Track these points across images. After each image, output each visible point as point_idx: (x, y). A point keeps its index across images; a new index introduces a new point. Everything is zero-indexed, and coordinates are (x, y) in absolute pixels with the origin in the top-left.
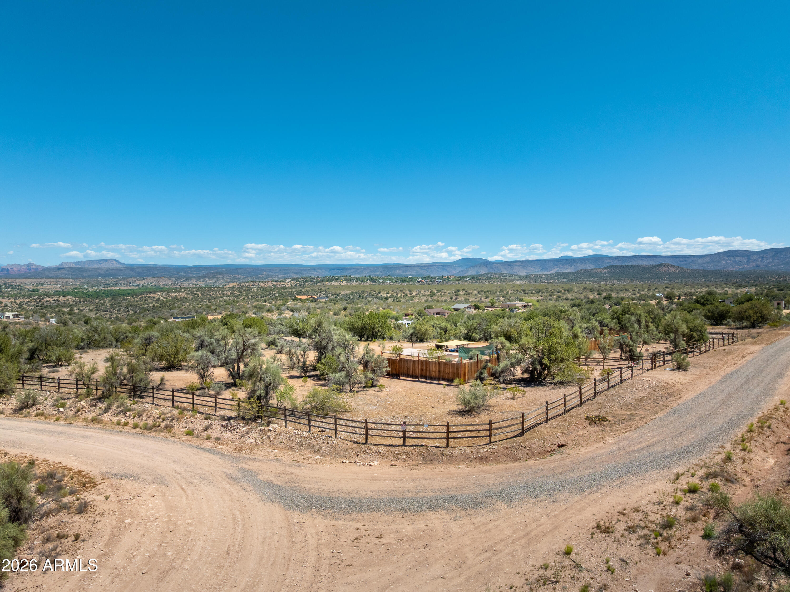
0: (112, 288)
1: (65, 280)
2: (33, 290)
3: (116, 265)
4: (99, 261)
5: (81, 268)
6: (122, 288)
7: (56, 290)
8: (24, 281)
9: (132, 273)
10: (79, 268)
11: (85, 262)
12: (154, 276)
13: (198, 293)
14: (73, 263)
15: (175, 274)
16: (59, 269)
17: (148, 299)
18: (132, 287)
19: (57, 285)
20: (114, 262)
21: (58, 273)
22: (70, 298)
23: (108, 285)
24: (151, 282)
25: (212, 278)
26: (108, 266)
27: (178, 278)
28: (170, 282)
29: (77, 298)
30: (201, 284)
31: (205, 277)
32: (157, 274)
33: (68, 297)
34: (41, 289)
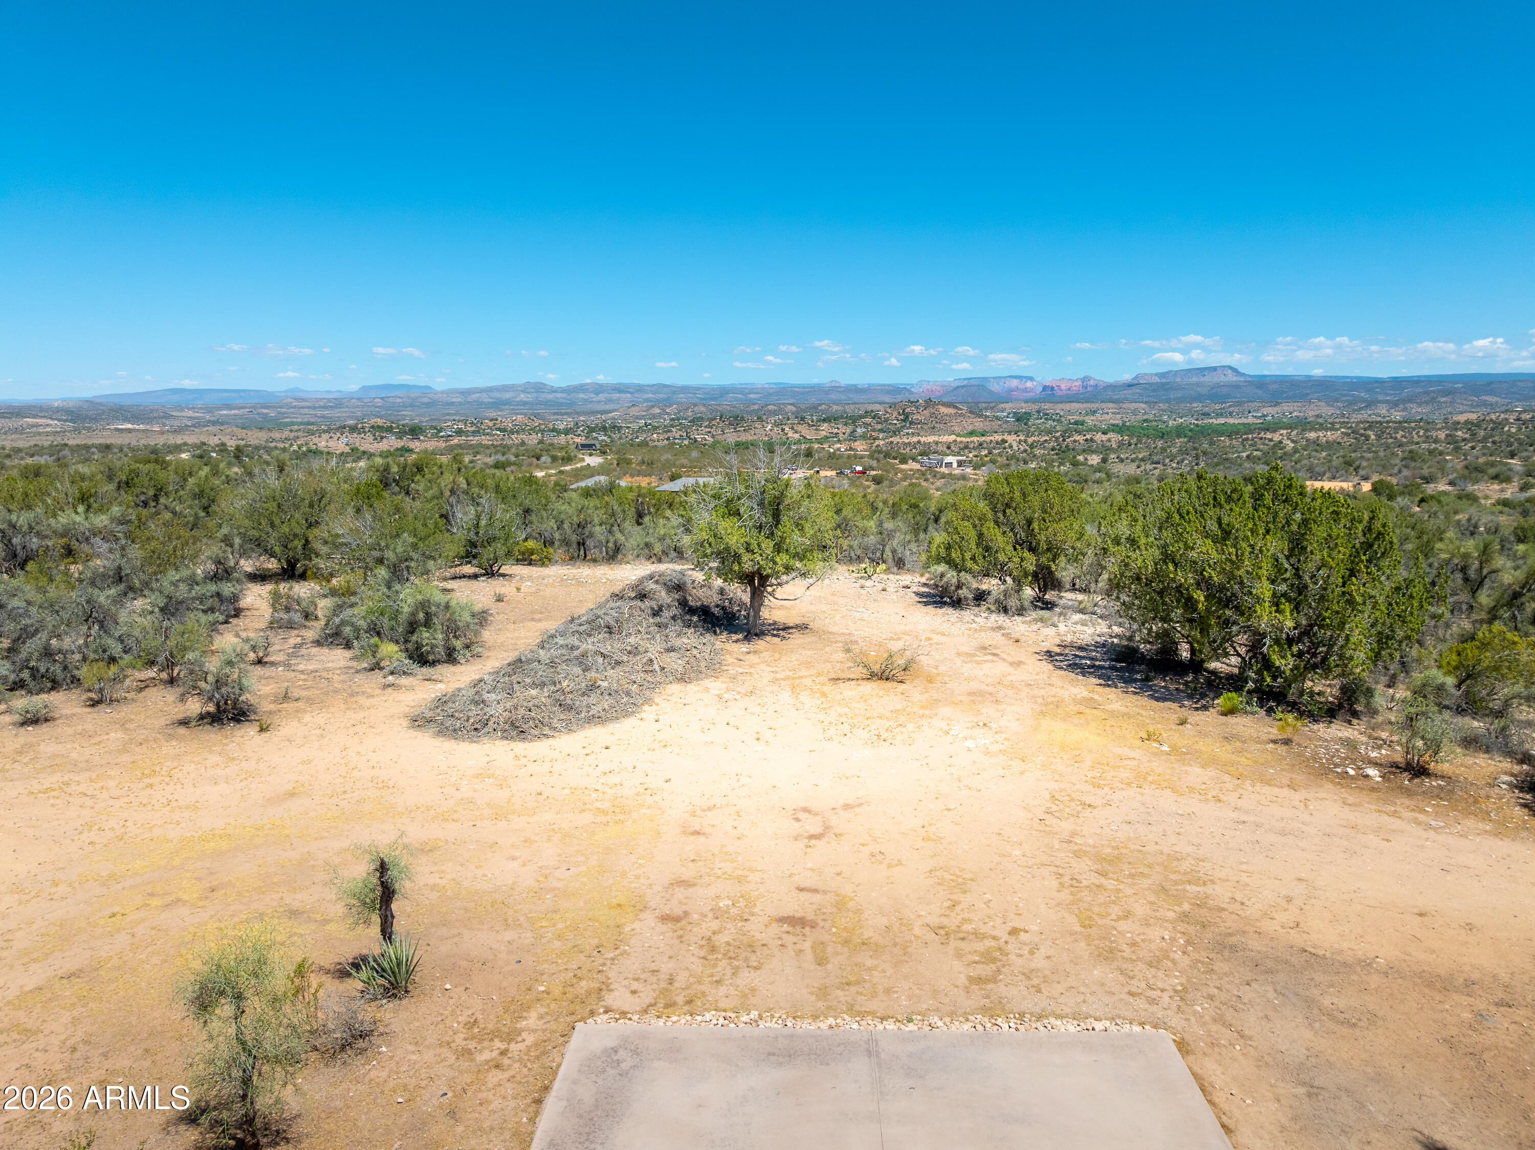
0: (1211, 421)
1: (1133, 406)
2: (1076, 423)
3: (1231, 378)
4: (1202, 371)
5: (1167, 384)
6: (1231, 421)
7: (1114, 422)
8: (1067, 406)
9: (1260, 392)
10: (1163, 384)
11: (1176, 373)
12: (1293, 398)
13: (1370, 433)
14: (1156, 375)
15: (1346, 395)
16: (1130, 385)
17: (1259, 442)
18: (1250, 420)
19: (1119, 413)
20: (1229, 372)
21: (1128, 392)
22: (1114, 437)
23: (1206, 415)
24: (1291, 410)
25: (1427, 402)
26: (1216, 380)
27: (1351, 403)
28: (1330, 411)
29: (1126, 438)
30: (1397, 415)
31: (1410, 401)
32: (1307, 394)
33: (1111, 435)
34: (1090, 421)
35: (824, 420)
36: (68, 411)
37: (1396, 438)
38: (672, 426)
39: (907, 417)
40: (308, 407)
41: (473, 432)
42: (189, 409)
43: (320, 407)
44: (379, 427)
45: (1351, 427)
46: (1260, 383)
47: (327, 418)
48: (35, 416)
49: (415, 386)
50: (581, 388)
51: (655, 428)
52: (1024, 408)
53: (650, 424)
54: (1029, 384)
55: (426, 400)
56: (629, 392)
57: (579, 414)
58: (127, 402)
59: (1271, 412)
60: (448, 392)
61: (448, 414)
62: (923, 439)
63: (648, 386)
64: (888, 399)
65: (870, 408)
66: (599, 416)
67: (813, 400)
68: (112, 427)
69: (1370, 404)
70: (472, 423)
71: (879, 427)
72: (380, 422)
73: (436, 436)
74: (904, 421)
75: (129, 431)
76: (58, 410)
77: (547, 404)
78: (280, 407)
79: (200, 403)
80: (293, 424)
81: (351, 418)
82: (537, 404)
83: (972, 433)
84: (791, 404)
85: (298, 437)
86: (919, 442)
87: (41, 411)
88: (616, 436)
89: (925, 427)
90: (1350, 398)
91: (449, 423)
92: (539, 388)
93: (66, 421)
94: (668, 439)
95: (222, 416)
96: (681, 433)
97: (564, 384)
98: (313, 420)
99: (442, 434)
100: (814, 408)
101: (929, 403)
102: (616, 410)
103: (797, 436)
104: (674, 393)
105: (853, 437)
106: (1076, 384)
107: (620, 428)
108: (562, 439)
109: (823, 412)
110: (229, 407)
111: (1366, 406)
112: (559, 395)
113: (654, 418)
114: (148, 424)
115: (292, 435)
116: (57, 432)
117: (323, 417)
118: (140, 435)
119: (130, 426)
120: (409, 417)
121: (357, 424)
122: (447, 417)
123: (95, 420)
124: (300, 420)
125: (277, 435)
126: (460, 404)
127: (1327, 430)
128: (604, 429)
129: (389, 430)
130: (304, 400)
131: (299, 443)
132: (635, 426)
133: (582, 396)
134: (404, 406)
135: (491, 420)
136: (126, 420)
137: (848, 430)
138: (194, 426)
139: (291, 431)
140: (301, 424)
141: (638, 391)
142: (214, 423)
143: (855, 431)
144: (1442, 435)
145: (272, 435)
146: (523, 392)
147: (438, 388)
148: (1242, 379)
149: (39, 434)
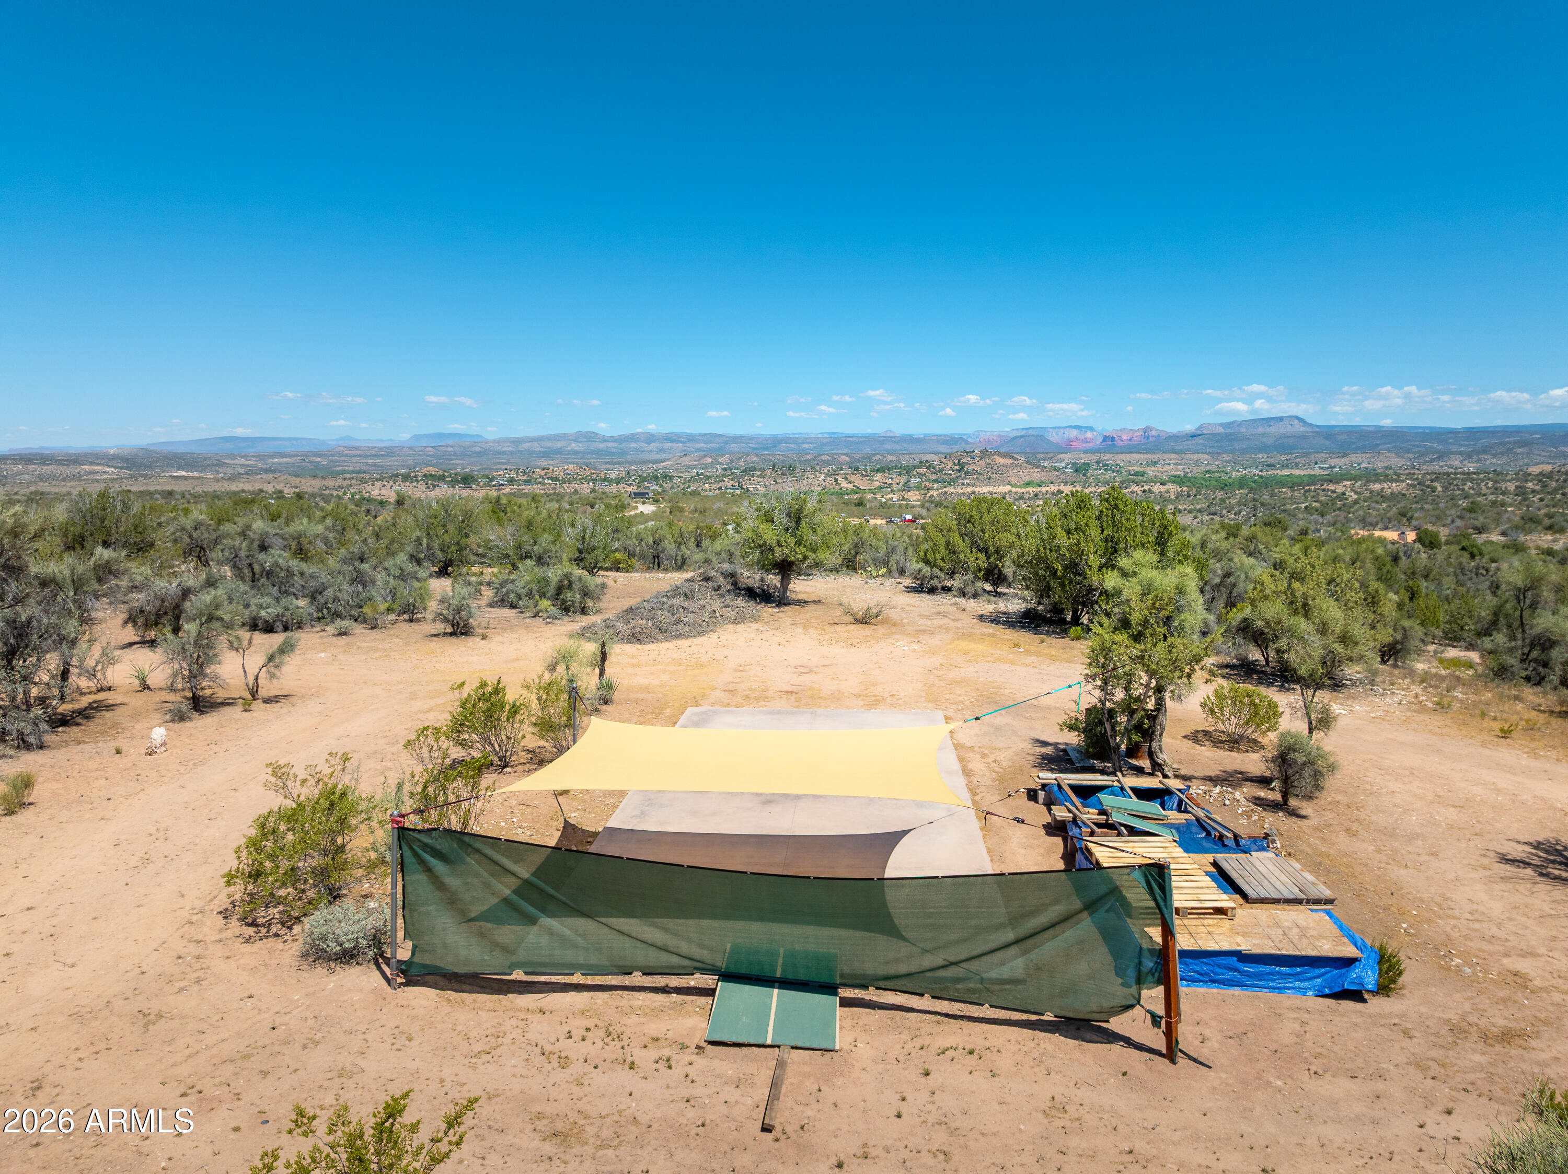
0: (1275, 472)
1: (1196, 457)
2: (1136, 474)
3: (1299, 428)
4: (1268, 421)
5: (1231, 434)
6: (1296, 472)
7: (1176, 473)
8: (1128, 457)
9: (1327, 443)
10: (1227, 435)
11: (1241, 423)
12: (1363, 449)
13: (1436, 484)
14: (1221, 425)
15: (1418, 446)
16: (1193, 436)
17: (1321, 493)
18: (1317, 471)
19: (1180, 464)
20: (1296, 421)
21: (1191, 443)
22: (1173, 488)
23: (1271, 466)
24: (1359, 461)
25: (1502, 454)
26: (1282, 431)
27: (1422, 455)
28: (1400, 462)
29: (1185, 489)
30: (1471, 467)
31: (1485, 452)
32: (1378, 445)
33: (1170, 486)
34: (1150, 472)
35: (878, 471)
36: (124, 459)
37: (1463, 490)
38: (724, 476)
39: (962, 468)
40: (360, 456)
41: (525, 481)
42: (242, 457)
43: (373, 456)
44: (431, 475)
45: (1417, 479)
46: (1328, 433)
47: (378, 466)
48: (91, 463)
49: (466, 435)
50: (633, 438)
51: (707, 478)
52: (1083, 459)
53: (702, 474)
54: (1089, 435)
55: (478, 449)
56: (681, 442)
57: (631, 463)
58: (181, 449)
59: (1339, 463)
60: (499, 441)
61: (500, 463)
62: (977, 490)
63: (700, 435)
64: (944, 449)
65: (925, 458)
66: (650, 466)
67: (867, 450)
68: (167, 474)
69: (1442, 456)
70: (524, 472)
71: (934, 477)
72: (432, 470)
73: (488, 484)
74: (959, 471)
75: (185, 478)
76: (114, 457)
77: (598, 453)
78: (332, 455)
79: (252, 451)
80: (345, 472)
81: (403, 466)
82: (589, 453)
83: (1028, 484)
84: (844, 454)
85: (351, 486)
86: (973, 492)
87: (97, 458)
88: (667, 486)
89: (981, 477)
90: (1422, 449)
91: (501, 472)
92: (590, 437)
93: (121, 468)
94: (720, 489)
95: (274, 463)
96: (733, 483)
97: (615, 434)
98: (364, 468)
99: (494, 483)
100: (869, 458)
101: (985, 453)
102: (668, 460)
103: (850, 486)
104: (726, 443)
105: (907, 487)
106: (1138, 434)
107: (671, 478)
108: (614, 488)
109: (878, 462)
110: (281, 455)
111: (1438, 458)
112: (611, 445)
113: (706, 468)
114: (201, 471)
115: (345, 483)
116: (114, 479)
117: (375, 465)
118: (196, 482)
119: (184, 473)
120: (460, 466)
121: (410, 473)
122: (498, 467)
123: (150, 467)
124: (351, 468)
125: (330, 483)
126: (511, 453)
127: (1392, 481)
128: (656, 478)
129: (442, 478)
130: (356, 448)
131: (352, 491)
132: (686, 475)
133: (633, 445)
134: (455, 454)
135: (543, 469)
136: (180, 467)
137: (903, 480)
138: (246, 473)
139: (345, 479)
140: (353, 472)
141: (690, 441)
142: (267, 471)
143: (909, 481)
144: (1511, 487)
145: (325, 483)
146: (575, 441)
147: (490, 437)
148: (1309, 429)
149: (97, 481)
